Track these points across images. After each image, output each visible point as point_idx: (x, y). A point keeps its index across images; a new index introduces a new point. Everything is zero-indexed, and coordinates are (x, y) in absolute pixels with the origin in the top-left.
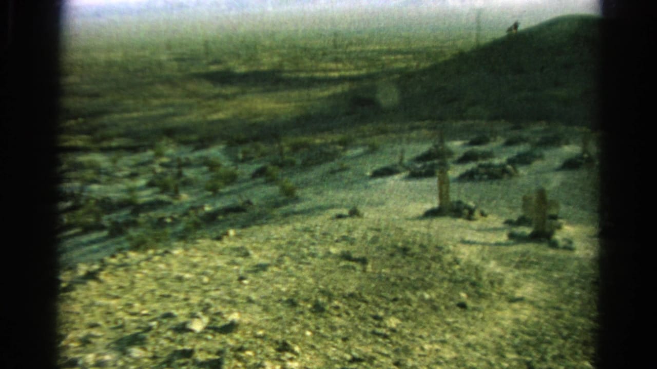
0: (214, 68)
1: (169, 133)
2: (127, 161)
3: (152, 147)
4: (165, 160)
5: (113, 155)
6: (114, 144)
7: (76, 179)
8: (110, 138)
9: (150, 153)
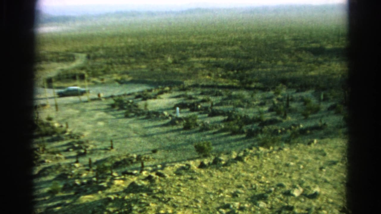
0: (314, 45)
1: (284, 81)
2: (259, 96)
3: (273, 89)
4: (280, 96)
5: (252, 92)
6: (253, 86)
7: (231, 104)
8: (251, 83)
9: (272, 93)
